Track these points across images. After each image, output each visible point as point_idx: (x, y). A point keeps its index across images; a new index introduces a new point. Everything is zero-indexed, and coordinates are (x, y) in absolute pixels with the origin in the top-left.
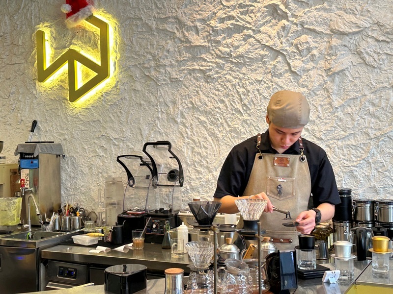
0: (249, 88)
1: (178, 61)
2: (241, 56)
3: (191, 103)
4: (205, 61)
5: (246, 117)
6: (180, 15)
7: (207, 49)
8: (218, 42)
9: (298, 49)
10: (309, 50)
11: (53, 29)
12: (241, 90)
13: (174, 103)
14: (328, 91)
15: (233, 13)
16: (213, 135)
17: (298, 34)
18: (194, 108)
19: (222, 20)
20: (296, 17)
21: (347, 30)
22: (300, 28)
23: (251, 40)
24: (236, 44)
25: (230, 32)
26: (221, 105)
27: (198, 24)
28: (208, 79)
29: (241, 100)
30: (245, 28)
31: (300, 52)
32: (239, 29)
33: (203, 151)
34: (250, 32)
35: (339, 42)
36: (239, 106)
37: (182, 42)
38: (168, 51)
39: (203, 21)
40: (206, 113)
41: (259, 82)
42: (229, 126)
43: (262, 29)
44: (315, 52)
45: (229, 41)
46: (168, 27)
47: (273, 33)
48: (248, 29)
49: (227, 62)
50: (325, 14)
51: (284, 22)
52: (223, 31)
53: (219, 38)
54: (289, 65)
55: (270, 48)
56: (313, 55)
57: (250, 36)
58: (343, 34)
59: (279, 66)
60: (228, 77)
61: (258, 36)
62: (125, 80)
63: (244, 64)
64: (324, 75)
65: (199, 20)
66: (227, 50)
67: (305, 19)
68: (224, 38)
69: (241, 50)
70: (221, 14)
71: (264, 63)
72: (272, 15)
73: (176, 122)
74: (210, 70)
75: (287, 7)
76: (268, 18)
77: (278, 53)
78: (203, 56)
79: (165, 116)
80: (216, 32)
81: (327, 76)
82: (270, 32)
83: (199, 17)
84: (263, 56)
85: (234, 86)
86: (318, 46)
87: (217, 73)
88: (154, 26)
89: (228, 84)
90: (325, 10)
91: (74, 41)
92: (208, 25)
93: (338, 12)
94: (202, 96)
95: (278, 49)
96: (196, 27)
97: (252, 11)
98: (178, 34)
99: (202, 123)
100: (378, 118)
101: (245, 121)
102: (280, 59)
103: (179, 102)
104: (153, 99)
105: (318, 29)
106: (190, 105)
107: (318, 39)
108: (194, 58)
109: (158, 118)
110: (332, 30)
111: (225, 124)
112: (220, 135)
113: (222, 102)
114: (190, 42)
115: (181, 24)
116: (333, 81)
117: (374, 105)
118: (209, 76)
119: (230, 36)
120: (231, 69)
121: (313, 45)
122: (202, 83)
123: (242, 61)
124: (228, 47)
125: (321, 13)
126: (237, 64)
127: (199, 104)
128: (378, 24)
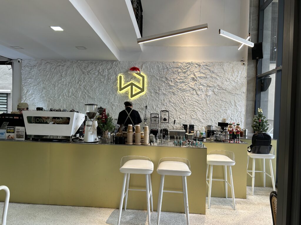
0: (186, 97)
1: (165, 89)
2: (184, 89)
3: (169, 100)
4: (174, 89)
5: (185, 105)
6: (167, 77)
7: (174, 86)
8: (178, 85)
9: (199, 89)
10: (202, 89)
11: (124, 76)
12: (184, 98)
13: (164, 100)
14: (206, 100)
15: (182, 78)
16: (175, 109)
17: (199, 85)
18: (170, 101)
19: (179, 80)
20: (199, 81)
21: (211, 86)
22: (200, 84)
23: (187, 85)
24: (183, 86)
25: (181, 83)
26: (178, 101)
27: (172, 80)
28: (174, 94)
29: (184, 100)
30: (185, 82)
31: (199, 90)
32: (183, 82)
33: (172, 113)
34: (187, 83)
35: (209, 88)
36: (183, 102)
37: (167, 84)
38: (163, 86)
39: (174, 79)
40: (173, 103)
41: (189, 96)
42: (180, 107)
43: (190, 83)
44: (203, 90)
45: (181, 85)
46: (163, 80)
47: (193, 84)
48: (186, 82)
49: (180, 90)
50: (206, 81)
51: (196, 82)
52: (179, 82)
53: (178, 84)
54: (197, 93)
55: (192, 88)
56: (203, 91)
57: (187, 84)
58: (210, 87)
59: (194, 93)
60: (180, 94)
61: (189, 85)
62: (149, 93)
63: (185, 91)
64: (205, 96)
65: (173, 79)
66: (180, 87)
67: (201, 82)
68: (179, 84)
69: (184, 88)
70: (179, 78)
71: (190, 92)
72: (193, 80)
73: (164, 105)
74: (175, 92)
75: (197, 78)
76: (191, 80)
77: (194, 89)
78: (173, 88)
79: (161, 103)
80: (177, 82)
81: (206, 96)
82: (192, 84)
83: (172, 78)
84: (190, 90)
85: (182, 97)
86: (204, 89)
87: (177, 93)
88: (159, 79)
89: (180, 96)
90: (206, 80)
91: (132, 80)
92: (175, 80)
93: (209, 81)
94: (173, 99)
95: (194, 88)
96: (172, 81)
97: (187, 78)
98: (166, 82)
99: (172, 106)
100: (217, 107)
101: (184, 106)
102: (194, 91)
103: (165, 100)
104: (157, 99)
105: (204, 85)
106: (169, 101)
107: (204, 87)
108: (170, 89)
109: (159, 104)
110: (207, 85)
111: (179, 107)
112: (177, 109)
113: (178, 100)
114: (170, 84)
115: (167, 79)
116: (207, 97)
117: (216, 104)
118: (175, 94)
119: (181, 84)
120: (181, 92)
121: (203, 88)
122: (173, 95)
123: (184, 90)
124: (180, 86)
125: (205, 81)
126: (183, 91)
127: (171, 101)
128: (218, 85)
